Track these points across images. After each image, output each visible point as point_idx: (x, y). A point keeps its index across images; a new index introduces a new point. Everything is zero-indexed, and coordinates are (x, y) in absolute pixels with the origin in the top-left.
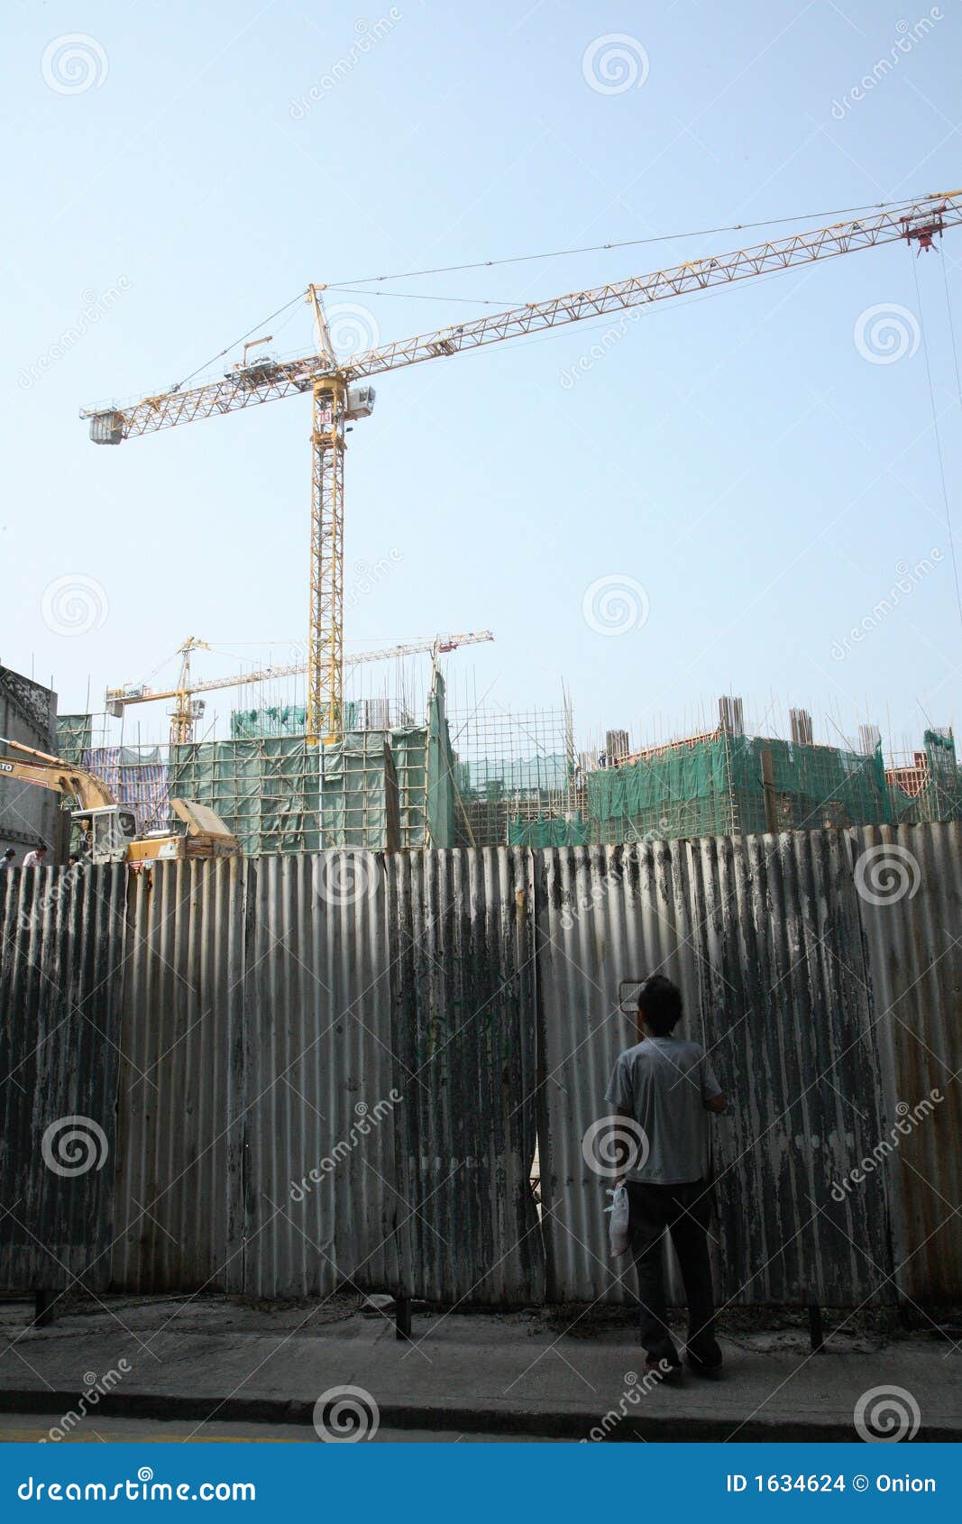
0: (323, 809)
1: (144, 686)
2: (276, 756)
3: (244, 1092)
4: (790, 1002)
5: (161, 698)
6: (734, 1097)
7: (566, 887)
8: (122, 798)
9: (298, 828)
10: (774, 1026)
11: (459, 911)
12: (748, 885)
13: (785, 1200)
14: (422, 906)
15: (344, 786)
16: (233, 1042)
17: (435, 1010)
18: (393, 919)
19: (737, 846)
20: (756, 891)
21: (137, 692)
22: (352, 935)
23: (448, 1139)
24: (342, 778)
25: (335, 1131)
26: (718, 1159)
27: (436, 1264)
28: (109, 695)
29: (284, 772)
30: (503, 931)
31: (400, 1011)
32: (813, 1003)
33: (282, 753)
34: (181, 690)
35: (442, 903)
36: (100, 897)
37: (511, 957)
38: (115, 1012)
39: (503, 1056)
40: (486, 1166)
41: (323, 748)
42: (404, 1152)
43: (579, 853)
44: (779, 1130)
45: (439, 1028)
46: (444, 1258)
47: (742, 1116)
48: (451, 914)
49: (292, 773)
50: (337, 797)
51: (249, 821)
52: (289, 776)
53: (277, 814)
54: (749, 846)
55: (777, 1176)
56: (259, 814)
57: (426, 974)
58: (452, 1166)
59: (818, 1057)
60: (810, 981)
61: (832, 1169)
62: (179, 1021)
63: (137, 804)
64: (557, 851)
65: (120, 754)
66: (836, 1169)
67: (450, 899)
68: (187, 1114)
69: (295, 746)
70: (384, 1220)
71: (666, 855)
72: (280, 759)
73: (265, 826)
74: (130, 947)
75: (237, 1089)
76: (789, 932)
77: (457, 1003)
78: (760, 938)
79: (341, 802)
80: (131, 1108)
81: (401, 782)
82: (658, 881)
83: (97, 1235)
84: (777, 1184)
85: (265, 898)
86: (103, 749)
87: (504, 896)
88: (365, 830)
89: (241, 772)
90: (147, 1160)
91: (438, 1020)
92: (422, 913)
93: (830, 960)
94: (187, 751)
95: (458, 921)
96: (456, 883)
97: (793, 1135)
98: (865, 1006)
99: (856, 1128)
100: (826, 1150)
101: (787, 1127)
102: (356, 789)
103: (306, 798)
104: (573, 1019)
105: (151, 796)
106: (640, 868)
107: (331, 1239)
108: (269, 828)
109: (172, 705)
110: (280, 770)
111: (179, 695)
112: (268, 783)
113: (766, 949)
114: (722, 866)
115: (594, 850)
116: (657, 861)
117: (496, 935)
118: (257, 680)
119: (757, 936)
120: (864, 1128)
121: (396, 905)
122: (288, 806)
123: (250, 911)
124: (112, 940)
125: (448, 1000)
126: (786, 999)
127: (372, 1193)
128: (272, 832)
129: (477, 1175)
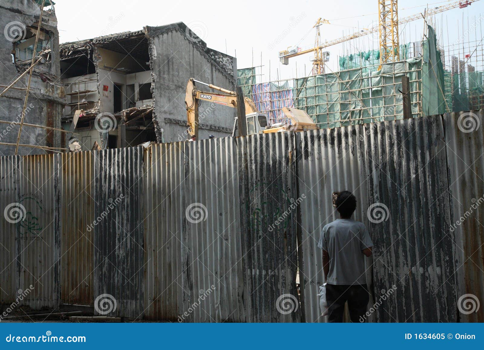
0: (372, 106)
1: (297, 47)
2: (347, 81)
3: (187, 240)
4: (410, 203)
5: (308, 52)
6: (384, 247)
7: (310, 150)
8: (272, 107)
9: (359, 117)
10: (403, 214)
11: (265, 162)
12: (392, 145)
13: (407, 297)
14: (251, 160)
15: (383, 93)
16: (182, 220)
17: (256, 206)
18: (240, 166)
19: (387, 126)
20: (396, 149)
21: (294, 51)
22: (225, 174)
23: (262, 262)
24: (382, 89)
25: (220, 257)
26: (376, 276)
27: (258, 315)
28: (281, 54)
29: (351, 88)
30: (284, 171)
31: (244, 206)
32: (422, 203)
33: (350, 78)
34: (317, 47)
35: (259, 158)
36: (134, 160)
37: (287, 182)
38: (141, 208)
39: (284, 226)
40: (277, 274)
41: (371, 73)
42: (246, 267)
43: (315, 133)
44: (404, 264)
45: (258, 213)
46: (261, 313)
47: (387, 256)
48: (262, 163)
49: (355, 89)
50: (380, 100)
51: (334, 115)
52: (353, 90)
53: (348, 110)
54: (393, 126)
55: (403, 286)
56: (339, 111)
57: (253, 190)
58: (263, 274)
59: (424, 229)
60: (421, 192)
61: (429, 284)
62: (163, 211)
63: (279, 110)
64: (306, 132)
65: (269, 85)
66: (431, 284)
67: (262, 156)
68: (167, 249)
69: (356, 74)
70: (239, 296)
71: (354, 132)
72: (349, 82)
73: (343, 117)
74: (145, 180)
75: (184, 239)
76: (411, 168)
77: (265, 203)
78: (397, 171)
79: (382, 103)
80: (148, 247)
81: (414, 89)
82: (350, 145)
83: (139, 297)
84: (404, 289)
85: (192, 159)
86: (261, 84)
87: (284, 154)
88: (395, 116)
89: (329, 90)
90: (154, 267)
91: (257, 210)
92: (251, 163)
93: (430, 182)
94: (302, 81)
95: (265, 166)
96: (264, 149)
97: (411, 267)
98: (448, 204)
99: (442, 265)
100: (427, 275)
101: (408, 263)
102: (390, 94)
103: (363, 101)
104: (313, 210)
105: (286, 105)
106: (342, 139)
107: (219, 303)
108: (345, 118)
109: (312, 56)
110: (349, 88)
111: (316, 50)
112: (343, 95)
113: (400, 176)
114: (379, 136)
115: (322, 132)
116: (349, 135)
117: (280, 172)
118: (357, 37)
119: (396, 170)
120: (446, 265)
121: (241, 160)
122: (354, 106)
123: (187, 164)
124: (139, 179)
125: (261, 201)
126: (408, 201)
127: (234, 284)
128: (346, 120)
129: (273, 278)
